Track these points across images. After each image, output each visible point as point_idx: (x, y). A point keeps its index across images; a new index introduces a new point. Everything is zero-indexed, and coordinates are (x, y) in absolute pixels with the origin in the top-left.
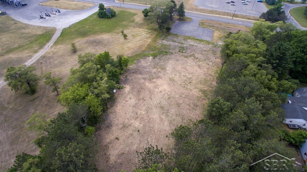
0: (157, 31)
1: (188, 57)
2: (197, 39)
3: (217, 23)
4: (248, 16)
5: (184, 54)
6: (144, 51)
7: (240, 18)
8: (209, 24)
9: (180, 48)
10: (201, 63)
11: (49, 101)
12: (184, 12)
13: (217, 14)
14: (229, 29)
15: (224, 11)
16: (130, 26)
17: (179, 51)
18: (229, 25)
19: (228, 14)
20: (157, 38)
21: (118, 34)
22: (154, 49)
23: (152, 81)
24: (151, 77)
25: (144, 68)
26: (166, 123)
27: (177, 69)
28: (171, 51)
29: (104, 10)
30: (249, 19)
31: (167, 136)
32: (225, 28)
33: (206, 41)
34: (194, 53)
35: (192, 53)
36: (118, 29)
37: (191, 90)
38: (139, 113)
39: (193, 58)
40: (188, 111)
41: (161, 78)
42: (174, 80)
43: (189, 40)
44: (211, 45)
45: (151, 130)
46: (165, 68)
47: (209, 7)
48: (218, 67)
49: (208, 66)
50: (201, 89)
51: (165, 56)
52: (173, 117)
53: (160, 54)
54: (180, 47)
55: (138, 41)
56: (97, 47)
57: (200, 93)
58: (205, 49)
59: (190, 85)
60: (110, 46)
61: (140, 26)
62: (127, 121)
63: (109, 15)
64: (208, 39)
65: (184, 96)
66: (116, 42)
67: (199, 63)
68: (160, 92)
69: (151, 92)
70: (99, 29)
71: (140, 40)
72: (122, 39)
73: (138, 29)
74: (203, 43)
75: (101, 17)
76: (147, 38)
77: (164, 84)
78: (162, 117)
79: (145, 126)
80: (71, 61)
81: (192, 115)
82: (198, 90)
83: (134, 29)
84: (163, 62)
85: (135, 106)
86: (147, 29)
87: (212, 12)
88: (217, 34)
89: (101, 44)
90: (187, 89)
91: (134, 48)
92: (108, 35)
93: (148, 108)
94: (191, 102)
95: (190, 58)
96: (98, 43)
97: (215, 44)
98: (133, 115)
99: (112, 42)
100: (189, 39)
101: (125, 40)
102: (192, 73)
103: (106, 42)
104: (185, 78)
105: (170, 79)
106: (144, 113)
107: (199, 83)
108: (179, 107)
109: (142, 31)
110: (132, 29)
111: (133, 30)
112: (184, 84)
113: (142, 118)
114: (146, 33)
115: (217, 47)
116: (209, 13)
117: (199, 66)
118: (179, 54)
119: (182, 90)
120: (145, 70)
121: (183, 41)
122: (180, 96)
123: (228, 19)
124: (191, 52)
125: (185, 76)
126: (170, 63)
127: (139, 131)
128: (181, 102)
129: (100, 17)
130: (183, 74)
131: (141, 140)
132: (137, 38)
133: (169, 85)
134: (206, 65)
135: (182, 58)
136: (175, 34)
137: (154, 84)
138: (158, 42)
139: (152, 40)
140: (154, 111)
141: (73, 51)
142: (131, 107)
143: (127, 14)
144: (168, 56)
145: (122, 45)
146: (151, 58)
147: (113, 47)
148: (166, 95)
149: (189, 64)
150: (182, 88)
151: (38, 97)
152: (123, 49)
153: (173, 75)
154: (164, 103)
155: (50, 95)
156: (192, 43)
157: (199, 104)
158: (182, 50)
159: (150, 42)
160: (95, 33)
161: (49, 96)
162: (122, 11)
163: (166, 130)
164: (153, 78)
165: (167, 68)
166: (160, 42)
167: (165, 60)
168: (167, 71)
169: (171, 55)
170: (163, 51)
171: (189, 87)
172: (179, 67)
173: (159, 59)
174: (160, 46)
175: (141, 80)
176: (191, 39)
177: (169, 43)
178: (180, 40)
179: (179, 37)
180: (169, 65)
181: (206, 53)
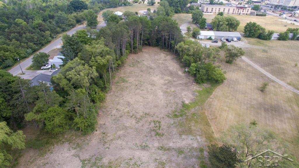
1: (144, 115)
5: (152, 119)
9: (160, 132)
10: (127, 110)
17: (159, 122)
23: (167, 81)
25: (183, 90)
28: (172, 121)
34: (137, 125)
35: (140, 124)
39: (138, 116)
41: (162, 84)
46: (164, 93)
50: (126, 83)
51: (174, 109)
53: (182, 111)
54: (163, 135)
59: (137, 84)
65: (140, 76)
67: (129, 110)
68: (157, 75)
77: (157, 80)
84: (170, 100)
85: (167, 67)
90: (138, 81)
94: (133, 74)
95: (142, 114)
98: (165, 64)
102: (136, 94)
104: (142, 88)
105: (155, 85)
106: (160, 65)
107: (128, 87)
108: (141, 70)
112: (141, 84)
117: (129, 104)
118: (158, 117)
119: (142, 79)
120: (180, 88)
121: (164, 158)
125: (142, 90)
126: (162, 101)
127: (158, 60)
130: (145, 92)
133: (153, 81)
134: (120, 108)
135: (152, 112)
137: (165, 79)
138: (204, 139)
139: (215, 139)
144: (169, 109)
146: (187, 102)
148: (152, 74)
149: (141, 105)
153: (153, 89)
156: (144, 156)
158: (157, 128)
159: (212, 132)
164: (169, 83)
165: (162, 93)
166: (198, 137)
167: (170, 103)
168: (161, 91)
169: (166, 113)
170: (181, 118)
171: (137, 82)
172: (151, 97)
173: (177, 103)
174: (193, 127)
175: (176, 80)
177: (184, 142)
178: (171, 161)
180: (162, 97)
181: (119, 133)
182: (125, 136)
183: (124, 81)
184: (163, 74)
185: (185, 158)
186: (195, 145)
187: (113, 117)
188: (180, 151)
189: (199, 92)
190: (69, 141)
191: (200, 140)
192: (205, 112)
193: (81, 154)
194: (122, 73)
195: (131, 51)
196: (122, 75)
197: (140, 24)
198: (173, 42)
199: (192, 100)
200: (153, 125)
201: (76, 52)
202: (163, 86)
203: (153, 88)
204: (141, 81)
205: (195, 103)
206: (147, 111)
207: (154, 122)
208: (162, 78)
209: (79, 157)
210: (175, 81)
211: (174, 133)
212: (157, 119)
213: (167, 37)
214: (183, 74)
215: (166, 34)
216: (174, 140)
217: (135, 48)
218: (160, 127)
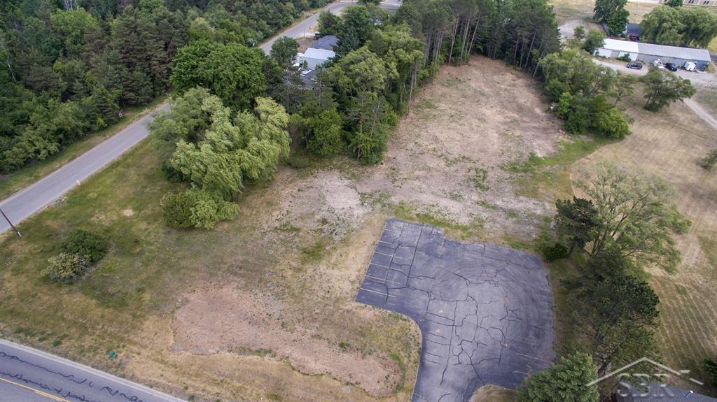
1: (461, 159)
2: (437, 223)
5: (473, 165)
9: (485, 184)
10: (432, 146)
22: (550, 178)
23: (510, 119)
28: (507, 175)
33: (407, 217)
34: (447, 169)
38: (506, 92)
39: (451, 158)
40: (452, 92)
41: (499, 122)
43: (464, 220)
44: (395, 200)
46: (500, 135)
50: (434, 110)
51: (513, 160)
52: (468, 89)
53: (527, 165)
54: (488, 188)
58: (417, 183)
59: (452, 114)
62: (515, 88)
65: (460, 103)
67: (435, 147)
68: (492, 107)
74: (419, 211)
77: (492, 115)
78: (480, 89)
79: (494, 85)
82: (440, 108)
84: (510, 147)
85: (515, 97)
93: (499, 96)
94: (448, 99)
95: (457, 156)
100: (465, 229)
104: (461, 122)
105: (485, 121)
107: (437, 116)
112: (461, 116)
117: (436, 139)
118: (484, 165)
120: (533, 133)
121: (484, 215)
124: (456, 172)
125: (461, 125)
127: (498, 83)
130: (466, 127)
133: (484, 114)
134: (420, 142)
135: (475, 157)
137: (506, 115)
144: (505, 159)
146: (539, 155)
148: (483, 104)
149: (457, 144)
153: (482, 125)
156: (454, 207)
158: (479, 179)
164: (513, 122)
165: (496, 135)
166: (547, 204)
167: (508, 151)
168: (495, 132)
169: (499, 163)
170: (523, 174)
171: (454, 111)
172: (475, 137)
173: (521, 154)
174: (540, 190)
175: (528, 121)
176: (457, 227)
177: (521, 205)
178: (494, 221)
179: (501, 233)
180: (496, 141)
181: (417, 173)
182: (426, 178)
183: (429, 106)
184: (503, 106)
185: (518, 222)
186: (539, 212)
187: (410, 152)
188: (511, 213)
189: (567, 146)
190: (341, 169)
191: (548, 208)
192: (569, 175)
193: (358, 186)
194: (427, 94)
195: (448, 57)
196: (428, 97)
197: (477, 7)
198: (535, 51)
199: (550, 154)
200: (473, 173)
201: (362, 38)
202: (500, 125)
204: (460, 112)
205: (553, 158)
206: (467, 155)
207: (476, 170)
208: (502, 113)
209: (356, 190)
210: (525, 122)
211: (507, 190)
212: (481, 167)
213: (526, 41)
214: (544, 114)
215: (526, 33)
216: (505, 199)
217: (456, 54)
218: (484, 178)
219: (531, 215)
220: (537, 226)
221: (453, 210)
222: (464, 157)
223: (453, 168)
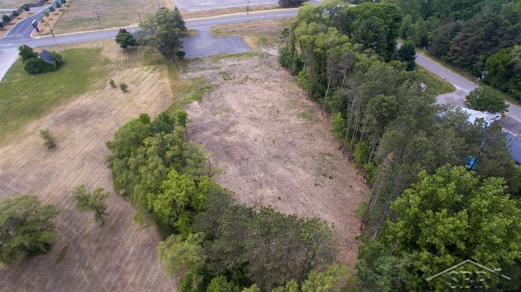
0: (164, 63)
2: (232, 55)
3: (234, 26)
4: (262, 5)
5: (236, 80)
6: (176, 98)
7: (255, 10)
8: (226, 30)
9: (222, 75)
10: (266, 83)
11: (97, 241)
12: (184, 22)
13: (223, 13)
14: (256, 28)
15: (228, 7)
16: (112, 70)
18: (253, 24)
19: (237, 10)
20: (174, 73)
21: (104, 89)
22: (186, 90)
23: (230, 131)
24: (223, 127)
25: (201, 120)
26: (300, 171)
27: (246, 103)
28: (212, 83)
29: (39, 57)
30: (267, 9)
31: (316, 185)
32: (251, 29)
33: (245, 53)
36: (94, 82)
37: (288, 121)
38: (257, 179)
39: (250, 81)
40: (308, 145)
41: (238, 123)
42: (256, 118)
43: (222, 60)
44: (256, 58)
45: (292, 189)
46: (230, 109)
47: (203, 6)
48: (290, 80)
49: (277, 83)
50: (297, 113)
51: (212, 93)
52: (300, 161)
53: (202, 94)
54: (219, 74)
55: (151, 87)
56: (88, 123)
57: (301, 119)
58: (255, 65)
59: (280, 115)
60: (111, 111)
61: (127, 65)
62: (252, 196)
63: (53, 63)
64: (245, 50)
65: (287, 131)
66: (116, 102)
67: (264, 84)
68: (255, 140)
69: (243, 146)
70: (57, 93)
71: (153, 85)
72: (119, 93)
73: (130, 70)
74: (243, 57)
75: (37, 71)
76: (159, 79)
77: (250, 129)
78: (288, 167)
79: (279, 189)
80: (63, 164)
81: (317, 148)
82: (295, 117)
83: (123, 73)
84: (218, 102)
85: (243, 173)
86: (145, 65)
87: (213, 12)
88: (249, 40)
89: (91, 115)
90: (282, 122)
91: (155, 100)
92: (87, 97)
93: (261, 166)
94: (302, 133)
95: (247, 83)
96: (83, 116)
97: (260, 54)
98: (251, 185)
99: (108, 106)
100: (220, 58)
101: (126, 94)
102: (269, 100)
103: (96, 108)
104: (267, 110)
106: (262, 175)
107: (288, 108)
108: (295, 145)
109: (141, 72)
110: (119, 75)
111: (124, 75)
112: (272, 117)
113: (267, 182)
114: (149, 72)
115: (265, 56)
116: (211, 16)
117: (269, 88)
118: (229, 83)
119: (278, 126)
120: (205, 122)
121: (214, 65)
122: (284, 133)
123: (243, 16)
124: (241, 76)
125: (264, 107)
126: (229, 98)
127: (279, 198)
128: (290, 139)
129: (34, 73)
130: (259, 106)
131: (293, 206)
132: (143, 83)
133: (256, 127)
134: (275, 83)
135: (237, 86)
136: (195, 59)
137: (237, 135)
138: (180, 78)
139: (169, 79)
140: (272, 165)
141: (47, 147)
142: (240, 178)
143: (82, 53)
144: (218, 92)
145: (132, 103)
146: (195, 103)
147: (117, 111)
148: (266, 140)
149: (254, 90)
150: (275, 123)
151: (66, 248)
152: (139, 108)
154: (274, 150)
155: (86, 232)
156: (230, 63)
157: (312, 131)
158: (226, 76)
159: (170, 82)
160: (56, 102)
161: (88, 235)
162: (66, 51)
163: (308, 179)
164: (227, 128)
165: (233, 107)
166: (186, 77)
167: (219, 98)
168: (236, 111)
169: (220, 88)
170: (203, 87)
171: (282, 118)
172: (246, 100)
173: (209, 100)
174: (190, 82)
175: (214, 137)
176: (223, 57)
177: (199, 73)
178: (209, 64)
179: (204, 62)
180: (231, 103)
181: (259, 69)
183: (304, 115)
185: (198, 67)
186: (189, 74)
188: (203, 69)
200: (232, 77)
203: (250, 113)
204: (277, 121)
207: (231, 79)
208: (243, 136)
210: (217, 134)
212: (229, 81)
218: (224, 76)
219: (193, 71)
220: (189, 68)
221: (230, 62)
222: (243, 83)
223: (243, 76)
